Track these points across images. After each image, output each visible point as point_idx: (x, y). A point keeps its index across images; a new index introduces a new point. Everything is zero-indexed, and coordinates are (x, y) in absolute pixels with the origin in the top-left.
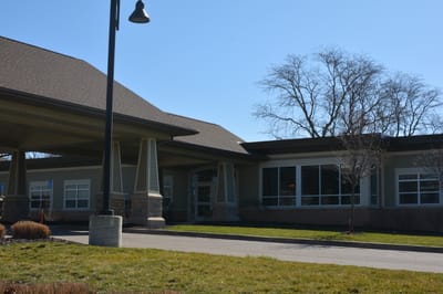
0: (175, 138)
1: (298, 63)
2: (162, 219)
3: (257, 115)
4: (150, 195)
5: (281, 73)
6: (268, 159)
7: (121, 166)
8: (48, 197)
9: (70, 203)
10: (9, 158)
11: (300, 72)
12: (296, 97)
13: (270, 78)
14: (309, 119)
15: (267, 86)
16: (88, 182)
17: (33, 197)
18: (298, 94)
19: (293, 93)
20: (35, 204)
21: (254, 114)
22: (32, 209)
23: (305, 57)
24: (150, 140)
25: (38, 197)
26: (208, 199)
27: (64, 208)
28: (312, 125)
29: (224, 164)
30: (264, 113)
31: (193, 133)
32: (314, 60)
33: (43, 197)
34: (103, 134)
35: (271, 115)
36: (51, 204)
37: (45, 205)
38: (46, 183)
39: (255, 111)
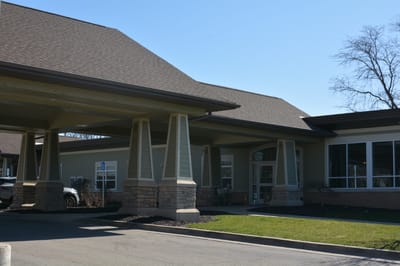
0: (214, 113)
1: (374, 34)
2: (195, 211)
3: (335, 89)
4: (180, 182)
5: (357, 45)
6: (335, 135)
7: (151, 147)
11: (377, 43)
12: (375, 70)
13: (346, 51)
14: (388, 92)
15: (343, 59)
18: (376, 66)
19: (371, 65)
21: (330, 88)
23: (383, 28)
24: (179, 116)
26: (270, 180)
28: (391, 98)
29: (284, 141)
30: (342, 87)
31: (233, 107)
32: (391, 30)
35: (349, 88)
39: (333, 85)
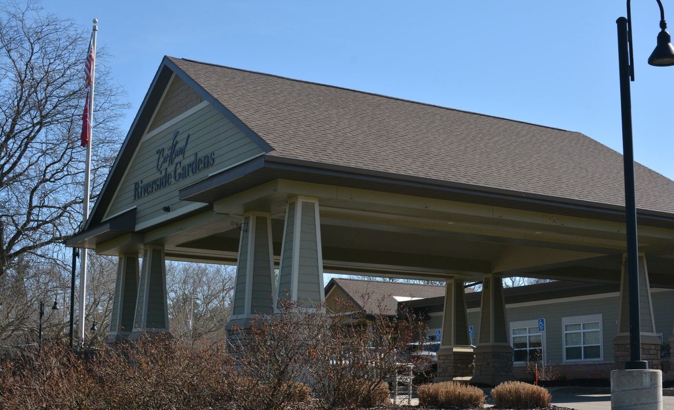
7: (649, 290)
8: (539, 344)
9: (573, 353)
10: (478, 288)
16: (598, 318)
17: (516, 345)
20: (520, 356)
22: (517, 364)
25: (524, 345)
27: (565, 360)
33: (531, 345)
34: (624, 244)
36: (544, 355)
37: (535, 356)
38: (535, 323)
